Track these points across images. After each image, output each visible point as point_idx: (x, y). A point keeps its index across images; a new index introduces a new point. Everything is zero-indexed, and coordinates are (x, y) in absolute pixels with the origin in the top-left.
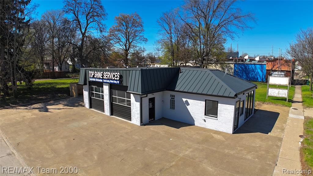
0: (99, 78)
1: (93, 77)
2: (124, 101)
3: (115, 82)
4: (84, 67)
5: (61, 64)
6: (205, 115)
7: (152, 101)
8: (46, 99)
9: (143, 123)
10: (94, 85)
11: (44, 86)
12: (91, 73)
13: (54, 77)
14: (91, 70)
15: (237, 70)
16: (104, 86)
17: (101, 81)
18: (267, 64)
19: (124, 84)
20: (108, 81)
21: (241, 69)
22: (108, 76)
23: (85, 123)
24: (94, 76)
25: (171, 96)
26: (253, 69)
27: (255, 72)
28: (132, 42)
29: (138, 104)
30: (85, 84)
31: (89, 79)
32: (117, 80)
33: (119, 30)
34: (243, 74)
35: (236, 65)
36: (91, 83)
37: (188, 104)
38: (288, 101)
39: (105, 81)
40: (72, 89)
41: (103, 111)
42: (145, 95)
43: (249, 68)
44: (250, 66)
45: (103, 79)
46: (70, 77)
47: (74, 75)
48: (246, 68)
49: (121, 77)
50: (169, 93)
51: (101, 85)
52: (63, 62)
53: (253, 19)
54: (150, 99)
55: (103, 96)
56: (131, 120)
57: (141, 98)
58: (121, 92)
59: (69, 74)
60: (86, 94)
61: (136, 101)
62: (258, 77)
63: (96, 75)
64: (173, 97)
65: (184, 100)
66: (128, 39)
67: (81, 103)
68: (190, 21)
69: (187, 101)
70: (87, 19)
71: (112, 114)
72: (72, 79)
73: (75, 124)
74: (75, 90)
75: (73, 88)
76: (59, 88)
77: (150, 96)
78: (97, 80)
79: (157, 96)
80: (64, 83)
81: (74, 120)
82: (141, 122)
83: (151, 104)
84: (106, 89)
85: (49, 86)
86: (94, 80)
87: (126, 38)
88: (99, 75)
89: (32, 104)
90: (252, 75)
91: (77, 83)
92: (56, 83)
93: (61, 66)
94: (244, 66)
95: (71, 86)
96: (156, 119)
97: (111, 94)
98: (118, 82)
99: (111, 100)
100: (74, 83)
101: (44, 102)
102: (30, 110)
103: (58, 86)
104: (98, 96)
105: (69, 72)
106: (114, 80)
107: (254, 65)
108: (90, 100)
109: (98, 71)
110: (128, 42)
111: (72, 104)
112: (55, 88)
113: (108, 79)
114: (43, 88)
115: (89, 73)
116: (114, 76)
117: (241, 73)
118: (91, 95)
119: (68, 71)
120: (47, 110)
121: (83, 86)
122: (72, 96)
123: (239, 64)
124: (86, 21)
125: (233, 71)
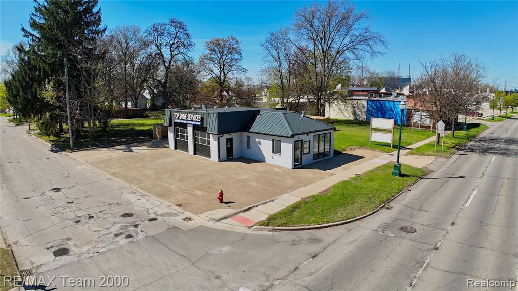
0: (184, 120)
1: (178, 119)
2: (205, 141)
3: (197, 123)
4: (169, 109)
5: (136, 99)
6: (273, 152)
7: (229, 140)
8: (127, 141)
9: (220, 160)
10: (179, 126)
11: (120, 128)
12: (176, 115)
13: (128, 117)
14: (176, 112)
15: (370, 109)
16: (188, 127)
17: (185, 122)
18: (408, 101)
19: (205, 126)
20: (191, 123)
21: (375, 107)
22: (191, 118)
23: (170, 160)
24: (178, 117)
25: (248, 136)
26: (391, 108)
27: (393, 112)
28: (227, 73)
29: (216, 143)
30: (170, 125)
31: (174, 120)
32: (198, 122)
33: (210, 59)
34: (378, 113)
35: (369, 102)
36: (177, 124)
37: (260, 144)
38: (393, 147)
39: (188, 122)
40: (155, 131)
41: (187, 151)
42: (221, 135)
43: (386, 107)
44: (387, 104)
45: (187, 120)
46: (149, 117)
47: (154, 113)
48: (382, 106)
49: (202, 119)
50: (246, 134)
51: (185, 126)
52: (138, 96)
53: (383, 42)
54: (228, 140)
55: (187, 136)
56: (210, 158)
57: (219, 138)
58: (203, 133)
59: (147, 113)
60: (171, 135)
61: (215, 140)
62: (398, 118)
63: (180, 116)
64: (249, 137)
65: (257, 140)
66: (223, 69)
67: (165, 145)
68: (304, 44)
69: (259, 141)
70: (171, 50)
71: (195, 154)
72: (152, 119)
73: (162, 161)
74: (159, 132)
75: (157, 129)
76: (138, 130)
77: (227, 136)
78: (182, 121)
79: (235, 136)
80: (143, 125)
81: (159, 158)
82: (219, 158)
83: (229, 144)
84: (190, 129)
85: (126, 128)
86: (179, 121)
87: (220, 68)
88: (183, 116)
89: (114, 146)
90: (389, 116)
91: (162, 125)
92: (133, 124)
93: (136, 102)
94: (380, 103)
95: (155, 128)
96: (234, 158)
97: (194, 134)
98: (200, 123)
99: (195, 140)
100: (158, 124)
101: (126, 144)
102: (114, 151)
103: (137, 128)
104: (183, 136)
105: (145, 110)
106: (197, 121)
107: (392, 102)
108: (175, 141)
109: (182, 113)
110: (222, 73)
111: (157, 146)
112: (134, 130)
113: (191, 121)
114: (119, 130)
115: (174, 114)
116: (196, 118)
117: (375, 113)
118: (176, 136)
119: (145, 107)
120: (131, 151)
121: (169, 127)
122: (156, 138)
123: (373, 100)
124: (170, 52)
125: (365, 110)
